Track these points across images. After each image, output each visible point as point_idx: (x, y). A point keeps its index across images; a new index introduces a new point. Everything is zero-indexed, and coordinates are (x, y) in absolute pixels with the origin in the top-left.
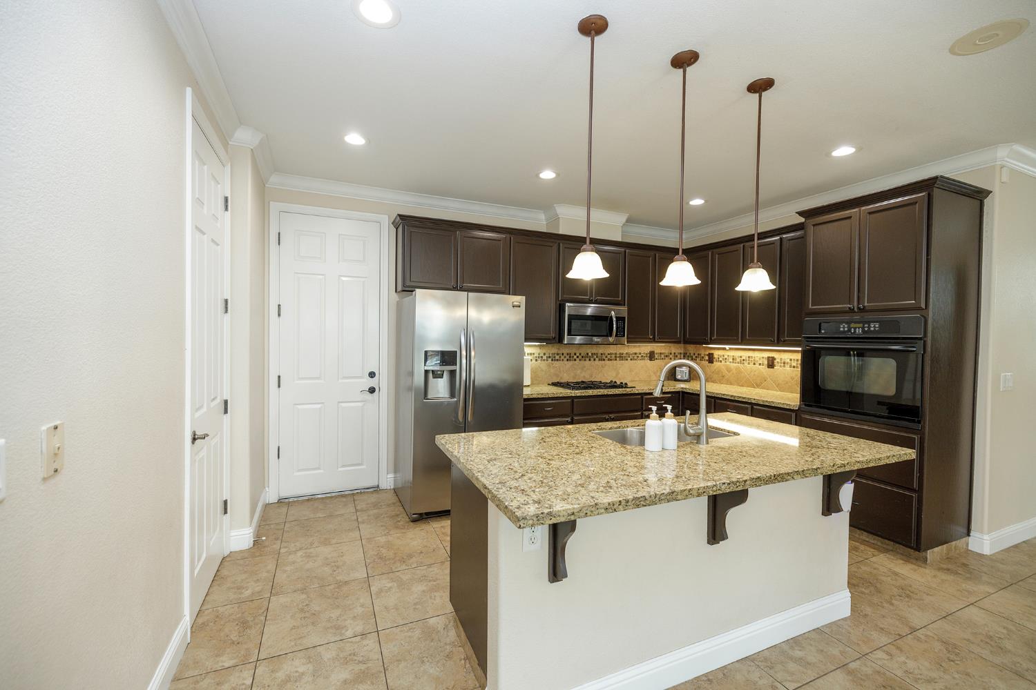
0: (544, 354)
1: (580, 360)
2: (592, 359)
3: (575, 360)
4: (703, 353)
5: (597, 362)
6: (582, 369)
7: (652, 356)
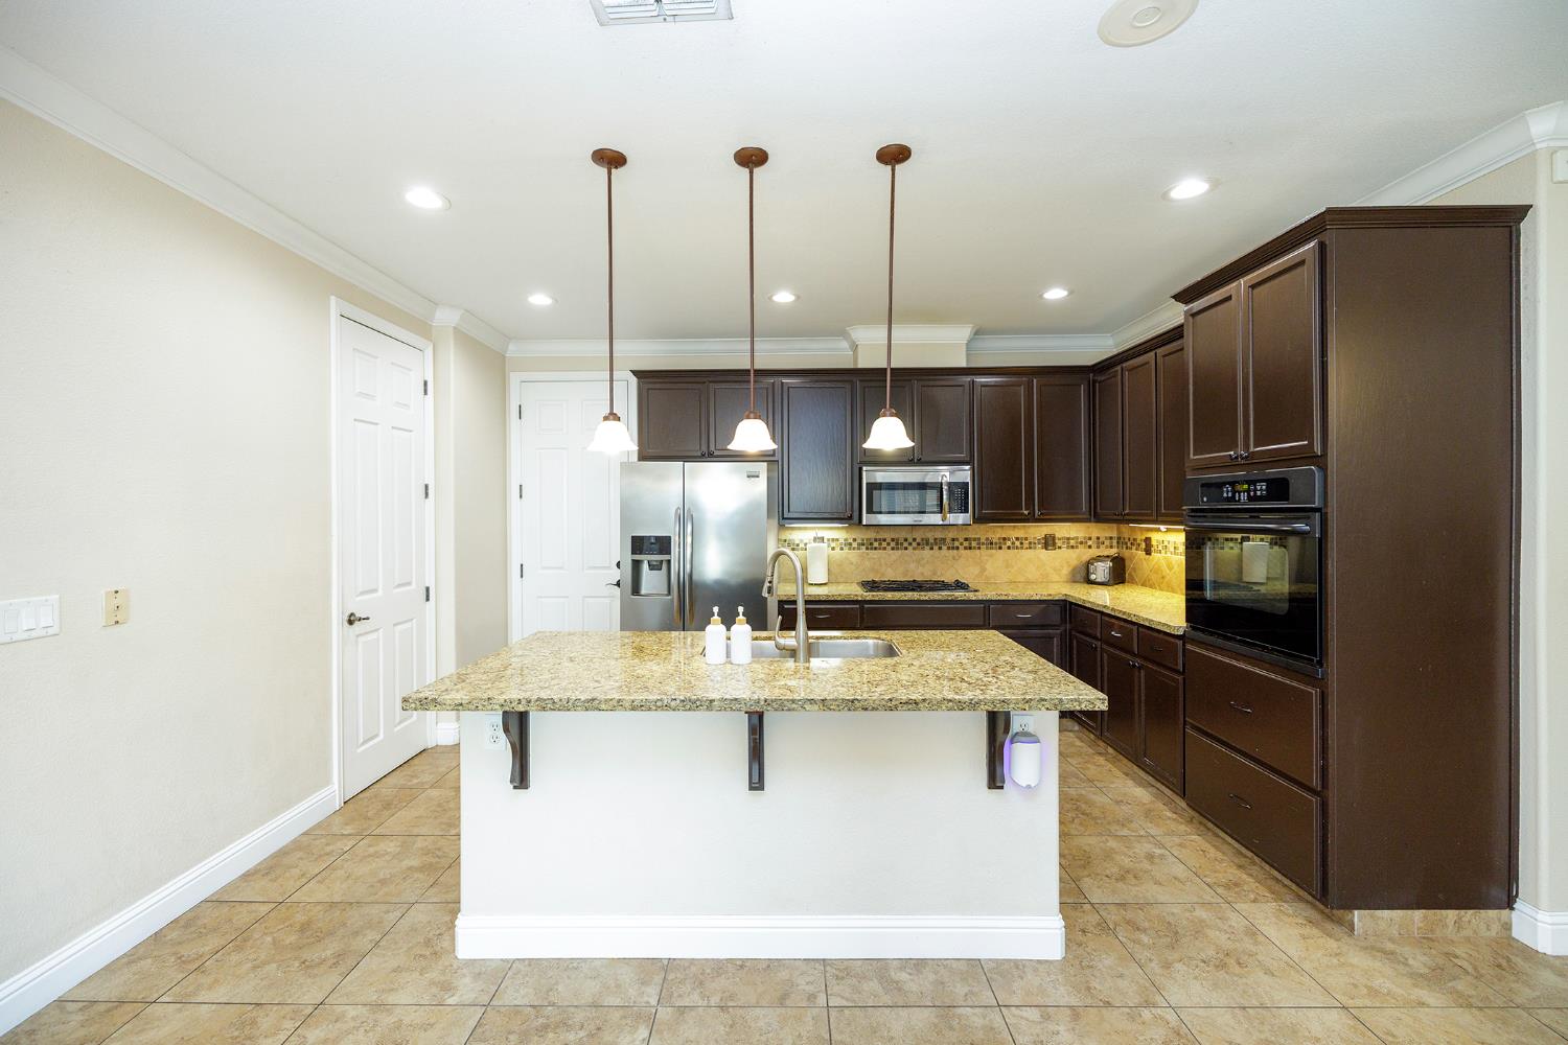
0: (855, 540)
1: (914, 549)
2: (936, 548)
3: (906, 548)
4: (1140, 537)
5: (944, 551)
6: (918, 561)
7: (1049, 542)
